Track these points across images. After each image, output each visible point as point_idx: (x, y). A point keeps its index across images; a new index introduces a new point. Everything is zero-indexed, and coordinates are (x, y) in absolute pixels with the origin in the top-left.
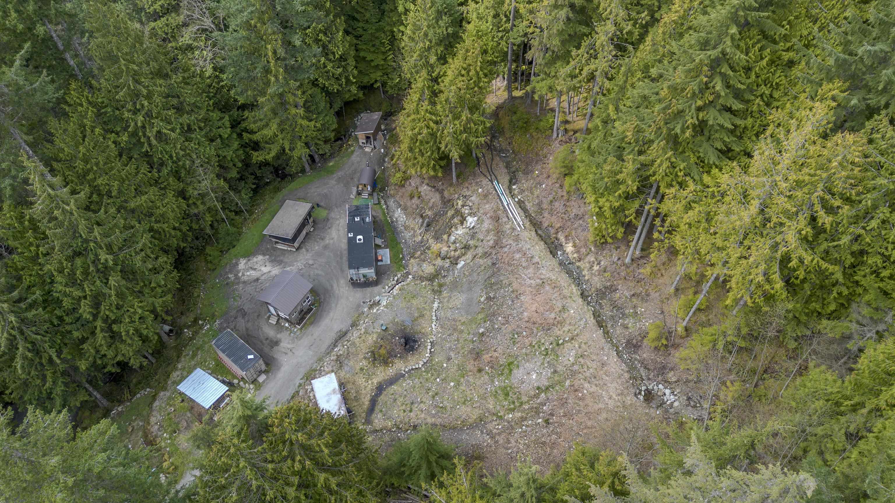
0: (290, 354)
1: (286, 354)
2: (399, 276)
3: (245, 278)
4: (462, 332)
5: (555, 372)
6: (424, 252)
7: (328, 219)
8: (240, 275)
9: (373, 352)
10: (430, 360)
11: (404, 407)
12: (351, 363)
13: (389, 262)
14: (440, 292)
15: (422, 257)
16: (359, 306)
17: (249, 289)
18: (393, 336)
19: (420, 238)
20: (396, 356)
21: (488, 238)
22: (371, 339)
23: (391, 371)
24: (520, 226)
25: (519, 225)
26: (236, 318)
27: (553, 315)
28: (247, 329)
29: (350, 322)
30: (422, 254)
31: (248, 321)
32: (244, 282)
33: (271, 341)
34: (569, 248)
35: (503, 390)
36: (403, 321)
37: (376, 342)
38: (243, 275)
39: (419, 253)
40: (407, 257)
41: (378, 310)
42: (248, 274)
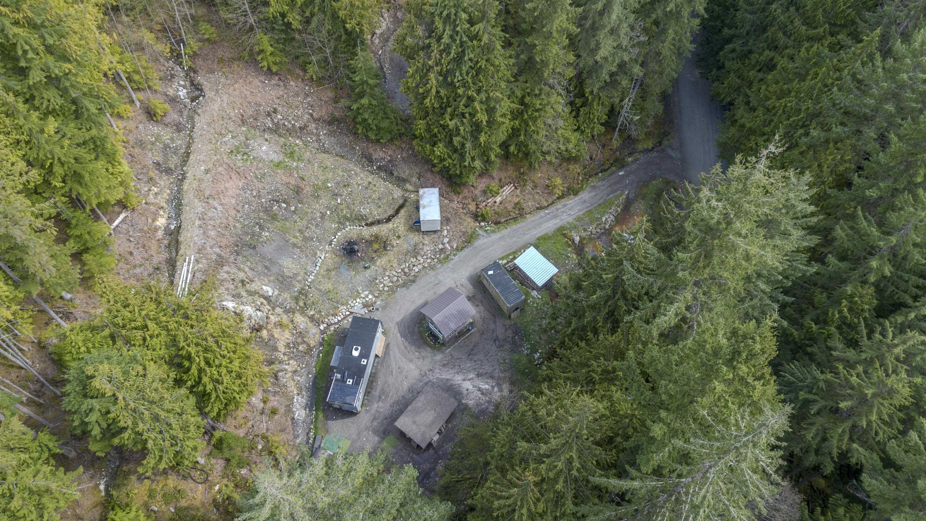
0: (459, 284)
2: (332, 329)
3: (492, 382)
4: (300, 231)
5: (247, 139)
6: (296, 344)
7: (384, 433)
8: (496, 389)
9: (385, 248)
10: (339, 230)
11: (374, 188)
12: (405, 246)
13: (336, 347)
14: (300, 293)
15: (299, 340)
16: (384, 308)
17: (487, 368)
18: (362, 259)
20: (366, 241)
21: (226, 276)
22: (381, 262)
23: (375, 229)
24: (190, 259)
25: (189, 265)
26: (505, 340)
27: (220, 169)
28: (495, 322)
30: (298, 344)
31: (493, 331)
32: (492, 377)
35: (293, 157)
36: (348, 270)
37: (379, 257)
38: (493, 387)
39: (301, 348)
40: (315, 352)
41: (367, 296)
42: (487, 386)
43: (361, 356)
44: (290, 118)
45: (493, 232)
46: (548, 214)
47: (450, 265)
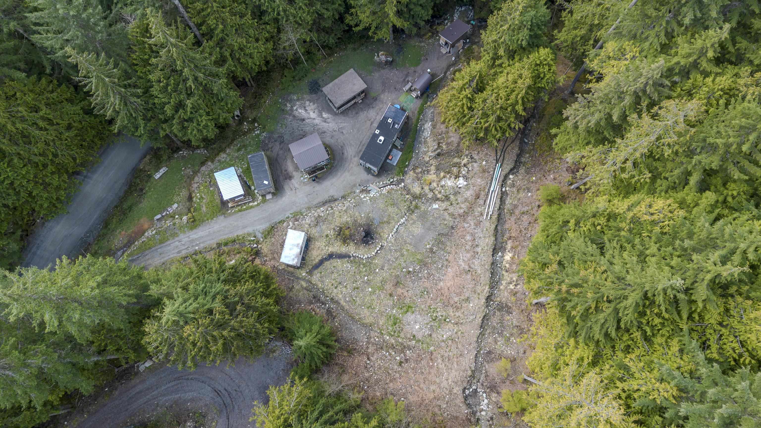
0: (294, 191)
1: (292, 189)
2: (395, 179)
3: (296, 113)
4: (402, 255)
5: (431, 335)
6: (423, 172)
7: (376, 99)
8: (295, 108)
9: (341, 229)
10: (373, 258)
11: (334, 282)
12: (324, 227)
13: (395, 164)
14: (413, 212)
15: (420, 175)
16: (355, 185)
17: (295, 124)
18: (360, 226)
19: (428, 159)
20: (354, 240)
21: (463, 206)
22: (346, 218)
23: (344, 249)
24: (487, 215)
25: (488, 213)
26: (275, 141)
27: (456, 299)
28: (278, 155)
29: (342, 194)
30: (421, 172)
31: (281, 149)
32: (294, 116)
33: (288, 174)
34: (508, 257)
35: (394, 319)
36: (374, 219)
37: (347, 223)
38: (296, 110)
39: (420, 170)
40: (411, 167)
41: (365, 197)
42: (300, 111)
43: (378, 136)
44: (389, 357)
45: (249, 235)
46: (197, 245)
47: (295, 209)
